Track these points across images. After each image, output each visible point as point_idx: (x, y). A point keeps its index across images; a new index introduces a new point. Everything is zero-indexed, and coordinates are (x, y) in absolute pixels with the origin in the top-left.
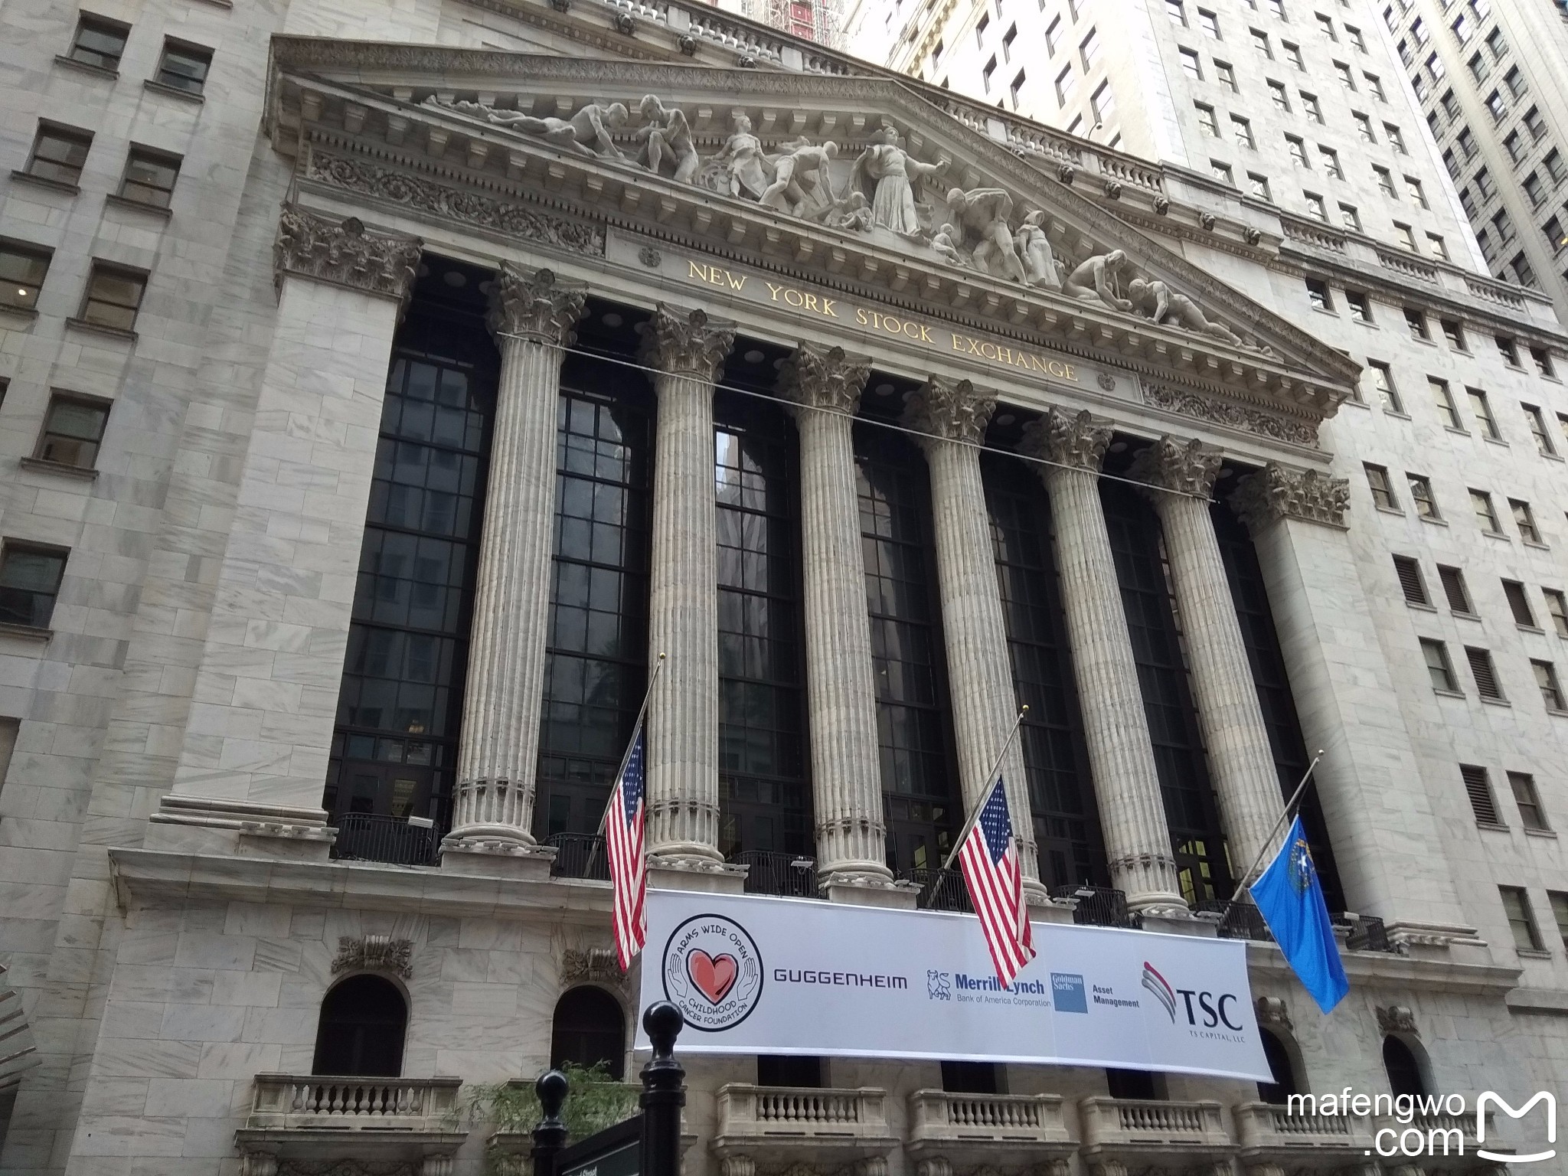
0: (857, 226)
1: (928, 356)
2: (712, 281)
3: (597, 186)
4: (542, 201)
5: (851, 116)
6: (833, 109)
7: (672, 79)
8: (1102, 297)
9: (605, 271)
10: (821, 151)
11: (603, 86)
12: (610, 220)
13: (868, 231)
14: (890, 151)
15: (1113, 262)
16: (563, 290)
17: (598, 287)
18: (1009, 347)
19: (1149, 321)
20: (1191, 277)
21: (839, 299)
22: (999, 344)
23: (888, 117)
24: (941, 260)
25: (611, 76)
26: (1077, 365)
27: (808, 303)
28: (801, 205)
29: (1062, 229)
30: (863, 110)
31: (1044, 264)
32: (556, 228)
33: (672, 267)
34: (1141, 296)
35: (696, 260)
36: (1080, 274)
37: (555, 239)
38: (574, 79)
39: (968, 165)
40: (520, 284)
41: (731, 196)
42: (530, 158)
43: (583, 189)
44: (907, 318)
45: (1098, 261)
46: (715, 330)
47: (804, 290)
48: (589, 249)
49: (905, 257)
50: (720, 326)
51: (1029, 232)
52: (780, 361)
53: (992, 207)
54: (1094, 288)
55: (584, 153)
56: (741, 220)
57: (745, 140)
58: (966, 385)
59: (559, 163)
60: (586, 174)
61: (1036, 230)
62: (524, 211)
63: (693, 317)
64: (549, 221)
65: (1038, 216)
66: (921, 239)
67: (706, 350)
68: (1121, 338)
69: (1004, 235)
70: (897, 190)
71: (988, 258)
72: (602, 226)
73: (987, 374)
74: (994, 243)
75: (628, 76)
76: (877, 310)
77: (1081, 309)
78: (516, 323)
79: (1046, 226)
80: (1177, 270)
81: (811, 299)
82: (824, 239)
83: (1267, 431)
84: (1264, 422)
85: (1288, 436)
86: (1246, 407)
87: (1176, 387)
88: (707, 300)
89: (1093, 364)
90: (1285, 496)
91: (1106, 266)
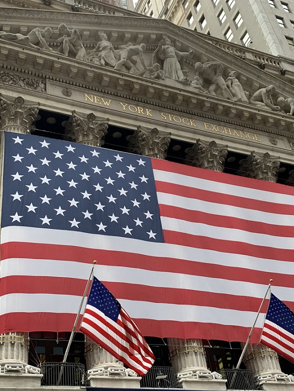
0: (158, 77)
1: (195, 132)
2: (96, 102)
3: (41, 61)
4: (16, 69)
5: (150, 34)
6: (142, 32)
7: (71, 19)
8: (267, 106)
9: (47, 99)
10: (139, 47)
11: (40, 22)
12: (47, 77)
13: (163, 80)
14: (168, 48)
15: (270, 91)
16: (28, 107)
17: (44, 105)
18: (229, 128)
19: (289, 115)
21: (153, 109)
22: (225, 126)
23: (165, 35)
24: (196, 91)
25: (44, 17)
26: (260, 134)
27: (140, 111)
28: (132, 69)
29: (245, 79)
30: (154, 32)
31: (240, 93)
32: (23, 80)
33: (76, 96)
34: (283, 105)
35: (88, 94)
36: (255, 97)
37: (23, 85)
38: (28, 18)
39: (202, 53)
40: (8, 104)
41: (102, 65)
42: (10, 50)
43: (35, 63)
44: (184, 117)
45: (263, 90)
46: (99, 122)
47: (137, 105)
48: (39, 89)
49: (180, 90)
50: (101, 121)
51: (231, 79)
52: (129, 136)
53: (215, 69)
54: (263, 102)
55: (34, 48)
56: (107, 76)
57: (105, 43)
58: (213, 143)
59: (23, 52)
61: (234, 79)
62: (8, 73)
63: (89, 117)
64: (20, 78)
65: (234, 73)
66: (186, 83)
67: (96, 131)
68: (277, 123)
69: (221, 80)
70: (173, 63)
71: (215, 91)
72: (44, 79)
73: (222, 139)
74: (217, 84)
75: (52, 17)
76: (170, 113)
77: (259, 110)
78: (7, 121)
79: (238, 77)
81: (140, 109)
82: (144, 83)
88: (94, 110)
89: (267, 134)
91: (267, 92)
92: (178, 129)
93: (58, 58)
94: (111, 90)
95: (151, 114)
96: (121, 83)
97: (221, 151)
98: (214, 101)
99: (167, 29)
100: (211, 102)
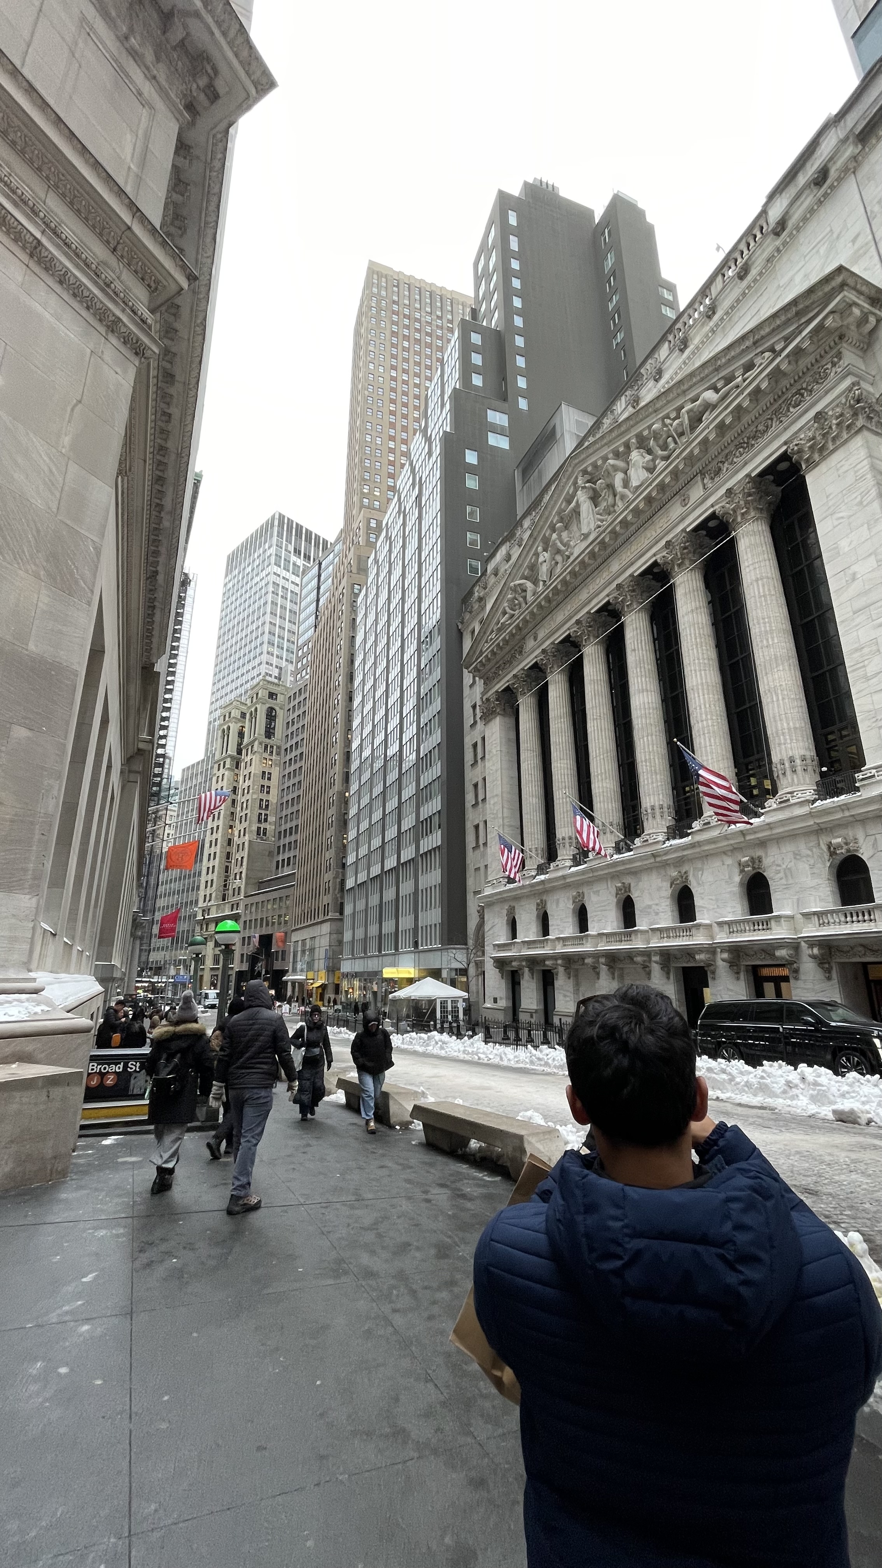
1: (610, 582)
7: (521, 563)
9: (529, 656)
17: (529, 663)
18: (639, 535)
22: (636, 539)
26: (670, 507)
33: (542, 634)
42: (503, 639)
48: (524, 651)
56: (543, 598)
60: (511, 631)
64: (517, 650)
72: (524, 638)
82: (562, 577)
83: (792, 410)
84: (790, 404)
85: (811, 391)
86: (776, 406)
87: (727, 451)
88: (548, 638)
89: (677, 497)
90: (801, 458)
91: (656, 439)
93: (518, 618)
94: (554, 603)
95: (580, 598)
96: (551, 595)
97: (628, 587)
98: (609, 529)
99: (576, 465)
100: (610, 532)
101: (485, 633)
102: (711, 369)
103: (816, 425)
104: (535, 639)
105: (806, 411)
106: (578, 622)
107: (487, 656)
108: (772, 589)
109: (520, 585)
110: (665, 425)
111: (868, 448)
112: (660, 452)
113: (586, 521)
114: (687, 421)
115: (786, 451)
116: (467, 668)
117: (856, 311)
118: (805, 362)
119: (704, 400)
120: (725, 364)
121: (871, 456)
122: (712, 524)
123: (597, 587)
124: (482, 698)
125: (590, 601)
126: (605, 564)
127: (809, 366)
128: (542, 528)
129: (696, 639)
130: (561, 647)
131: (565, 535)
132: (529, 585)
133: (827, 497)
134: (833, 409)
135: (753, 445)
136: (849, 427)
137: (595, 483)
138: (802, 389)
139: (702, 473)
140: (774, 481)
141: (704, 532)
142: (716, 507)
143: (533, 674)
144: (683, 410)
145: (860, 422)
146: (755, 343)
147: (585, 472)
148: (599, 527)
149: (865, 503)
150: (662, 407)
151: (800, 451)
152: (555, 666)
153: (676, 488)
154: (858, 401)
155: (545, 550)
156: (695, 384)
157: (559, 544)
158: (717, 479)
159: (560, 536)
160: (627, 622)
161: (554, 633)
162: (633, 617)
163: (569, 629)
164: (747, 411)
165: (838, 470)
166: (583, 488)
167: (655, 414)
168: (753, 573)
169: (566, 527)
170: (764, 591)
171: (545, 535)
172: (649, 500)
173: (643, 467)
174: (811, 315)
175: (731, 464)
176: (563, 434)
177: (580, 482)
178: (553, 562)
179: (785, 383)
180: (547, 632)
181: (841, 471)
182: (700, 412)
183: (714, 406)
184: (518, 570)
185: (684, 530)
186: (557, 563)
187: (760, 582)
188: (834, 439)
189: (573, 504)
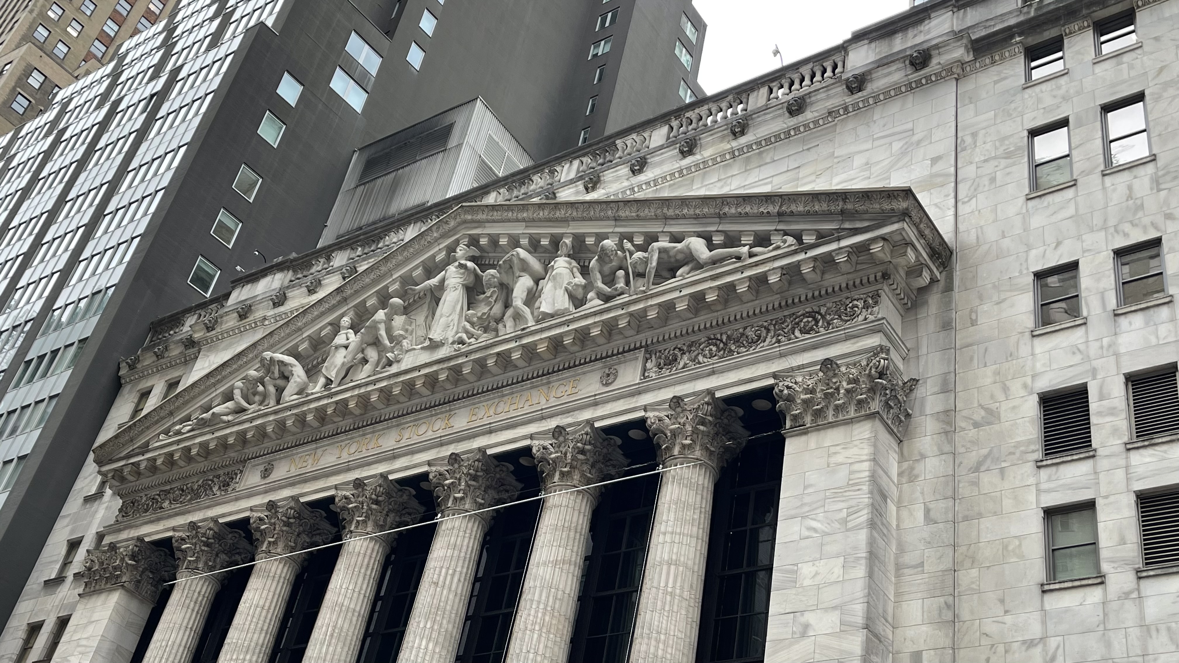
2: (301, 466)
3: (231, 440)
4: (217, 466)
5: (434, 256)
7: (299, 324)
9: (237, 499)
12: (250, 457)
13: (398, 362)
16: (202, 530)
17: (230, 514)
18: (519, 392)
19: (638, 293)
20: (706, 210)
21: (387, 428)
22: (512, 394)
23: (464, 236)
24: (450, 352)
27: (362, 445)
30: (441, 246)
33: (280, 470)
35: (296, 455)
37: (216, 491)
42: (201, 444)
43: (228, 447)
44: (436, 415)
46: (285, 509)
47: (364, 435)
48: (232, 487)
58: (453, 459)
60: (226, 437)
64: (219, 478)
72: (244, 462)
76: (414, 421)
80: (691, 212)
81: (365, 441)
82: (362, 390)
83: (797, 333)
84: (797, 324)
85: (829, 324)
86: (780, 315)
87: (693, 338)
88: (292, 485)
89: (599, 364)
90: (789, 409)
91: (600, 260)
92: (413, 453)
93: (251, 420)
94: (329, 428)
95: (381, 441)
96: (330, 411)
97: (470, 467)
98: (477, 355)
99: (465, 222)
100: (474, 361)
101: (171, 414)
102: (712, 211)
103: (821, 374)
104: (266, 474)
105: (815, 347)
106: (359, 484)
107: (154, 460)
108: (686, 587)
109: (281, 363)
110: (621, 247)
111: (875, 446)
112: (600, 284)
113: (443, 320)
114: (654, 264)
115: (771, 388)
116: (99, 462)
117: (911, 255)
118: (833, 280)
119: (688, 247)
120: (733, 216)
121: (874, 460)
122: (634, 434)
123: (415, 439)
124: (100, 537)
125: (395, 457)
126: (447, 407)
127: (837, 289)
128: (365, 288)
129: (544, 614)
130: (306, 513)
131: (399, 321)
132: (298, 372)
133: (805, 488)
134: (847, 366)
135: (731, 352)
136: (860, 402)
137: (484, 267)
138: (819, 313)
139: (649, 350)
140: (741, 419)
141: (619, 441)
142: (650, 414)
143: (230, 538)
144: (655, 245)
145: (875, 406)
146: (780, 214)
147: (474, 241)
148: (462, 342)
149: (850, 525)
150: (627, 219)
151: (790, 399)
152: (281, 545)
153: (602, 351)
154: (881, 375)
155: (355, 327)
156: (684, 217)
157: (383, 333)
158: (665, 372)
159: (389, 319)
160: (443, 527)
161: (305, 481)
162: (457, 524)
163: (336, 487)
164: (739, 298)
165: (829, 456)
166: (461, 266)
167: (613, 223)
168: (667, 549)
169: (406, 311)
170: (674, 587)
171: (364, 301)
172: (556, 344)
173: (566, 290)
174: (859, 225)
175: (694, 360)
176: (459, 146)
177: (461, 251)
178: (360, 356)
179: (801, 291)
180: (294, 472)
181: (833, 460)
182: (677, 261)
183: (699, 266)
184: (289, 335)
185: (590, 422)
186: (365, 361)
187: (673, 567)
188: (837, 408)
189: (434, 281)
